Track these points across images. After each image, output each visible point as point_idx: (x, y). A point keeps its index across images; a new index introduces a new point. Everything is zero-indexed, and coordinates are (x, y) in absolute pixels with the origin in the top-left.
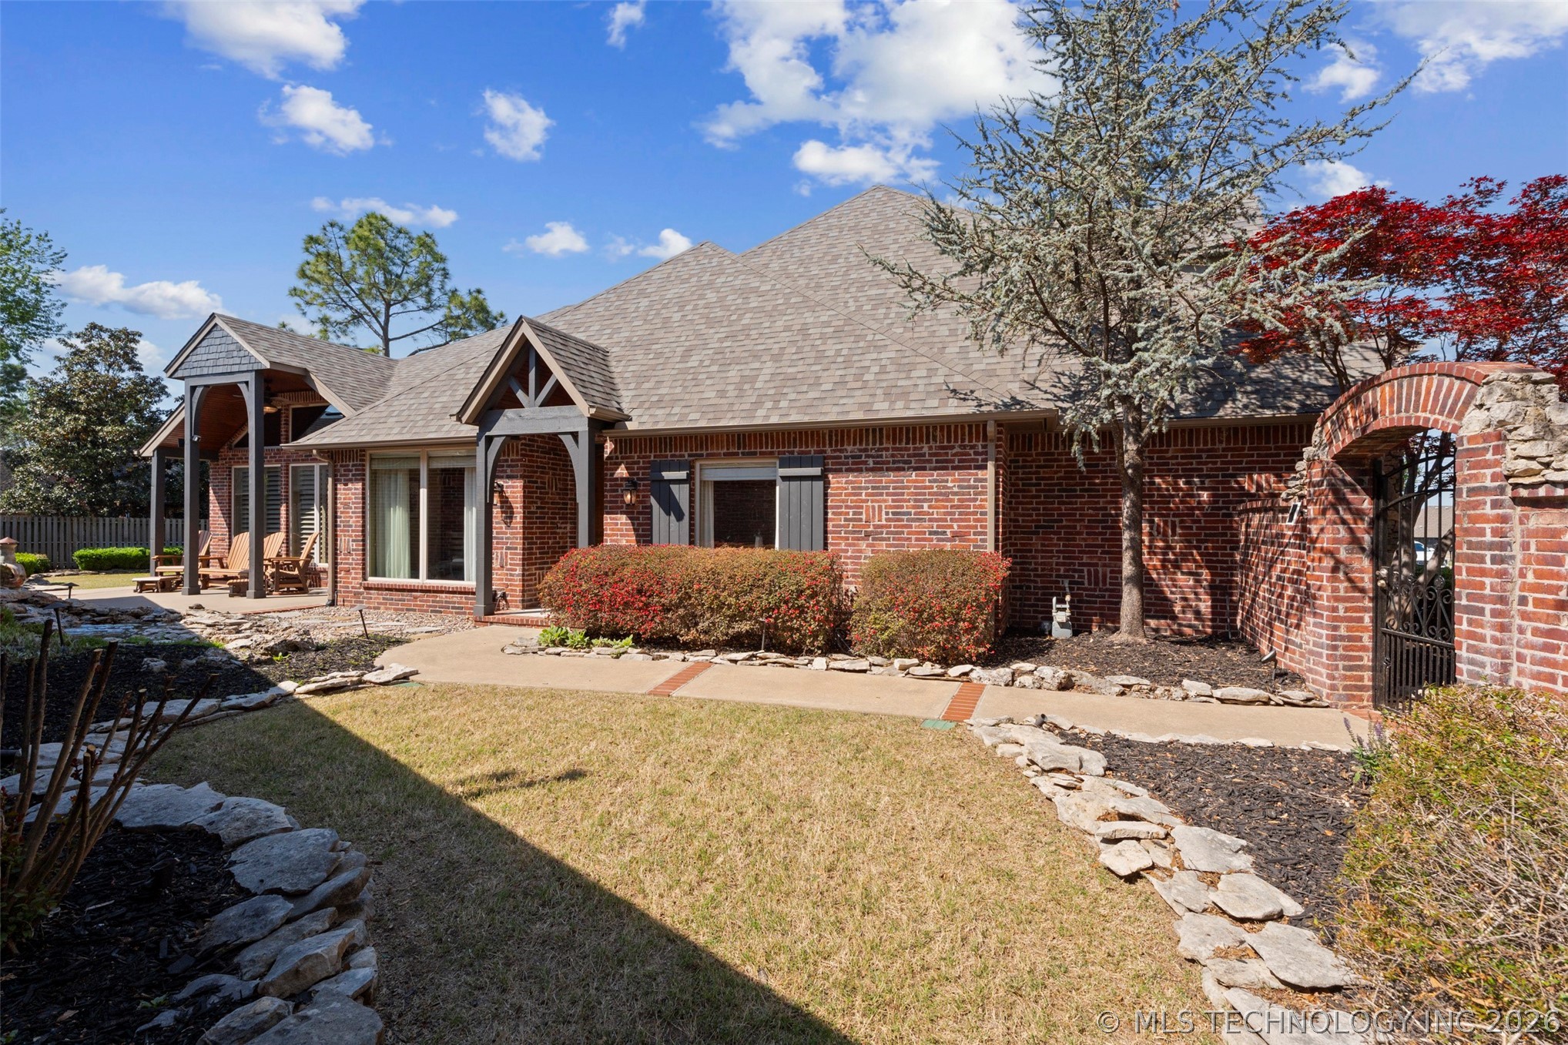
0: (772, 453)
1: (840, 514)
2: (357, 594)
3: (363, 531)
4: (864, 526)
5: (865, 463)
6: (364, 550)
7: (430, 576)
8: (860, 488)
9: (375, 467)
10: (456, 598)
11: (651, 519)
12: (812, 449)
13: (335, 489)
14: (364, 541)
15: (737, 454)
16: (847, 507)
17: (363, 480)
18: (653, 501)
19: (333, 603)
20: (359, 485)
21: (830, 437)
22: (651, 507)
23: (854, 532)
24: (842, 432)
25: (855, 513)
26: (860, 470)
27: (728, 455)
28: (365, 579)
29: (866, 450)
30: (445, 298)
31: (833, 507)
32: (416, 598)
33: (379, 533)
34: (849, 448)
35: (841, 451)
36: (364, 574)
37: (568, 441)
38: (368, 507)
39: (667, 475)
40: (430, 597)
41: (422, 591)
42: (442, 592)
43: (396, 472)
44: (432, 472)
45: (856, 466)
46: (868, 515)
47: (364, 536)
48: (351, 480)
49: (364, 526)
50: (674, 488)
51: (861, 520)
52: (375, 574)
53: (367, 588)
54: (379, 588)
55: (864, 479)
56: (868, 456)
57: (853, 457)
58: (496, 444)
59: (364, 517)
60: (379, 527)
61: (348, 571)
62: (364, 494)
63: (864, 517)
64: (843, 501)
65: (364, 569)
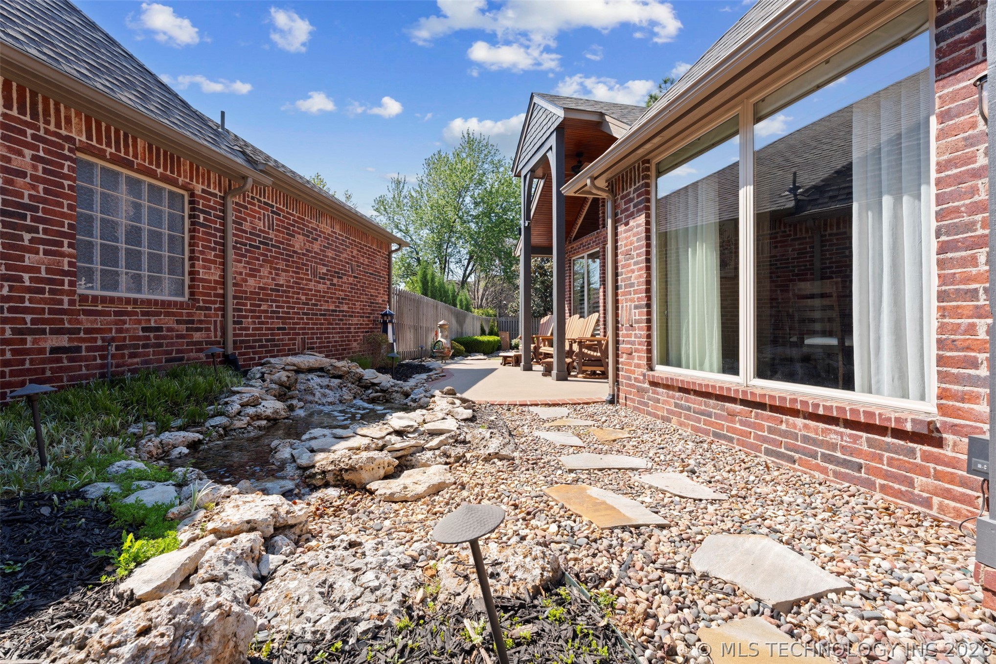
2: (641, 391)
3: (648, 291)
6: (649, 321)
7: (762, 372)
14: (648, 306)
17: (648, 209)
19: (612, 401)
20: (642, 219)
28: (651, 368)
32: (732, 415)
33: (672, 298)
36: (649, 359)
38: (654, 251)
40: (765, 421)
41: (744, 402)
47: (649, 298)
48: (632, 215)
49: (648, 282)
52: (666, 361)
53: (654, 384)
59: (648, 268)
60: (672, 288)
61: (630, 354)
65: (649, 351)
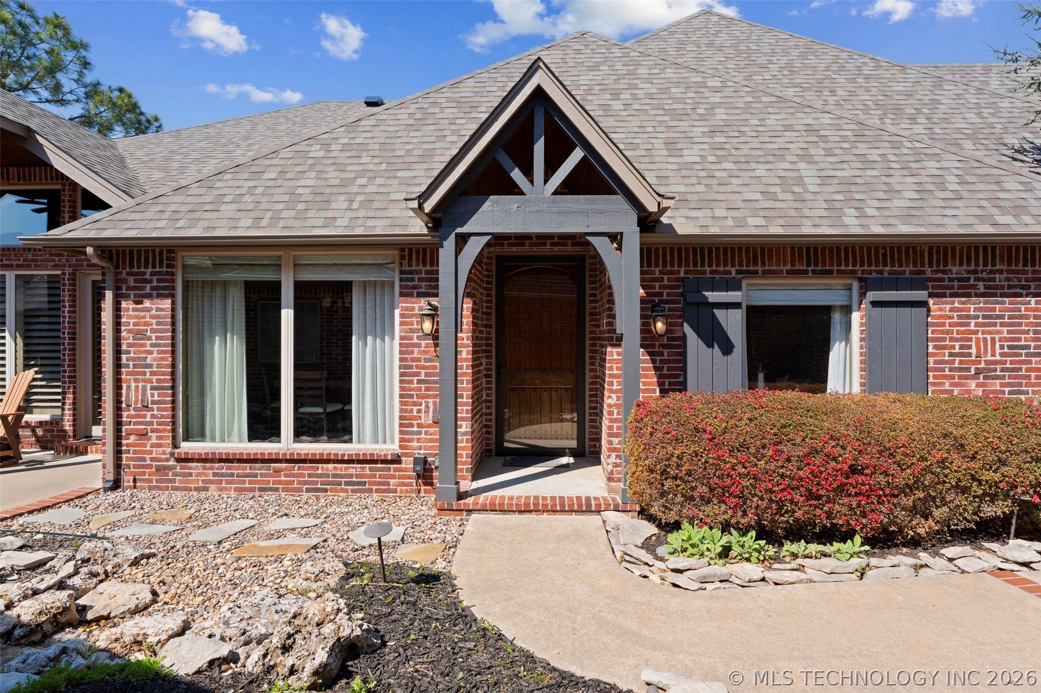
0: (853, 272)
1: (944, 347)
2: (161, 470)
3: (173, 373)
4: (974, 363)
5: (974, 287)
6: (172, 402)
8: (968, 317)
9: (190, 277)
10: (354, 469)
11: (684, 354)
12: (908, 269)
13: (117, 309)
14: (172, 388)
15: (805, 272)
16: (952, 340)
17: (173, 296)
18: (687, 328)
19: (116, 485)
20: (164, 304)
21: (930, 254)
22: (684, 338)
23: (961, 370)
24: (946, 249)
25: (961, 347)
26: (969, 295)
27: (792, 273)
28: (175, 446)
29: (975, 272)
30: (81, 92)
31: (934, 340)
34: (955, 269)
35: (944, 272)
36: (174, 438)
37: (602, 246)
38: (180, 337)
39: (713, 296)
40: (306, 470)
42: (328, 461)
43: (225, 284)
44: (300, 287)
45: (964, 290)
46: (978, 349)
47: (174, 380)
48: (149, 296)
49: (173, 366)
50: (719, 313)
51: (970, 355)
52: (191, 437)
53: (185, 460)
54: (204, 459)
55: (974, 306)
56: (976, 279)
57: (959, 280)
58: (474, 247)
59: (173, 352)
61: (143, 435)
62: (173, 317)
63: (974, 351)
64: (948, 332)
65: (174, 430)
